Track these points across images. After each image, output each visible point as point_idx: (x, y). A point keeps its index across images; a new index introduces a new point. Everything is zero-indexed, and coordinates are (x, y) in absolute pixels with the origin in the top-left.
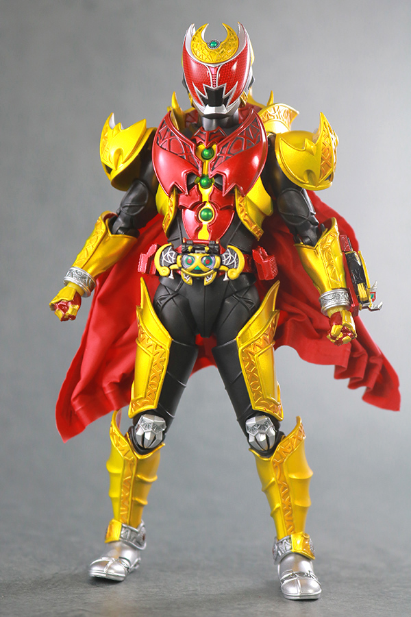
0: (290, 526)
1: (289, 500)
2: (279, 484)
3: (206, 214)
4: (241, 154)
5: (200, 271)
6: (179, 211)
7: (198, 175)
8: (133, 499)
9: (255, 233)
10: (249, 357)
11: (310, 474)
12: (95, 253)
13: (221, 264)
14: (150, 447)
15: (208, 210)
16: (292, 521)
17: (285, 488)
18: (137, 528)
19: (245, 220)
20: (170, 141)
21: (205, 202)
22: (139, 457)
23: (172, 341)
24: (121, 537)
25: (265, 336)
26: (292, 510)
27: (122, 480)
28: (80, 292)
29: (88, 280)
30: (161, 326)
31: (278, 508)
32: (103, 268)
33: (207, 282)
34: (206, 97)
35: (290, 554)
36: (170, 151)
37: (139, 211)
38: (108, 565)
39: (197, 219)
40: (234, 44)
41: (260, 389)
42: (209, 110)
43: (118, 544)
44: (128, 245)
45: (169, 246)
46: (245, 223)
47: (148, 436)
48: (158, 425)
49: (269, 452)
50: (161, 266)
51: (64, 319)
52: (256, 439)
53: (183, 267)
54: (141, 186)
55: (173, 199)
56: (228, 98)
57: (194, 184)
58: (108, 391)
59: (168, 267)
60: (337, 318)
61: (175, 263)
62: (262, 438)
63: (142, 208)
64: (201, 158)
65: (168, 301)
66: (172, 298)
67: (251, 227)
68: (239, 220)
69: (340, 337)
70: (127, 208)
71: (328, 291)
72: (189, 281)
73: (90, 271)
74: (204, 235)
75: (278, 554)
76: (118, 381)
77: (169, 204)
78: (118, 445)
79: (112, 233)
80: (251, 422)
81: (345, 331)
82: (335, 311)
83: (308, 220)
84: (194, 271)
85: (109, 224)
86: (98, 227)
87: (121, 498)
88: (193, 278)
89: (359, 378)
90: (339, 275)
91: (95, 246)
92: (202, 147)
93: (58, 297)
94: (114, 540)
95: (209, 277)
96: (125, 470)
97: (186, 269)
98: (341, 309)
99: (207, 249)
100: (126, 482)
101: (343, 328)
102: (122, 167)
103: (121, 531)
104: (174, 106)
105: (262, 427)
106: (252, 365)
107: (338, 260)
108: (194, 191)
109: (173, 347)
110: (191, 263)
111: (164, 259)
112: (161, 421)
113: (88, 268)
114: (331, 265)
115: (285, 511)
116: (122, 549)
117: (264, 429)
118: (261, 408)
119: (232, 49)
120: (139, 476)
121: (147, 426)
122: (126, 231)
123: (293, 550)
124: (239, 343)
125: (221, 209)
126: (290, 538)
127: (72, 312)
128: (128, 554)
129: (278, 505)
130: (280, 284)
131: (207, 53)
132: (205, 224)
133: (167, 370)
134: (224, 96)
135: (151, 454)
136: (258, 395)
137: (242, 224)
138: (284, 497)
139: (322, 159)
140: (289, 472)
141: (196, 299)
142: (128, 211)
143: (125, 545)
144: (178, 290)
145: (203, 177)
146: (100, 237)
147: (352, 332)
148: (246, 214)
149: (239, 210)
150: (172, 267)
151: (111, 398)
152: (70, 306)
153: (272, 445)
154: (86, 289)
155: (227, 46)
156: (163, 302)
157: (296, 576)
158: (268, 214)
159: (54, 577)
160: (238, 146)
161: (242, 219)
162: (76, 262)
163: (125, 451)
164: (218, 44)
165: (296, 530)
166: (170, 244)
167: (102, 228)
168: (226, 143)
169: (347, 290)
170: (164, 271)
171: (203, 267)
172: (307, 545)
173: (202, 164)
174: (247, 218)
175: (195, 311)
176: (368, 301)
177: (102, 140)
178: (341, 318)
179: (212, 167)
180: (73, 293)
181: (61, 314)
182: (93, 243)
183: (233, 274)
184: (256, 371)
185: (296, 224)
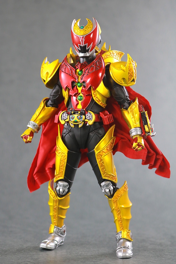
0: (122, 227)
1: (121, 216)
2: (116, 210)
3: (80, 98)
4: (93, 72)
5: (77, 122)
6: (70, 97)
7: (76, 82)
8: (59, 216)
9: (101, 105)
10: (100, 157)
11: (131, 205)
12: (40, 115)
13: (86, 118)
14: (63, 194)
15: (81, 96)
16: (122, 225)
17: (118, 211)
18: (61, 228)
19: (96, 100)
20: (65, 68)
21: (80, 93)
22: (59, 198)
23: (68, 151)
24: (54, 231)
25: (107, 148)
26: (122, 220)
27: (53, 208)
28: (33, 131)
29: (36, 126)
30: (64, 145)
31: (116, 220)
32: (43, 121)
33: (80, 126)
34: (80, 49)
35: (121, 239)
36: (65, 73)
37: (57, 97)
38: (47, 243)
39: (76, 100)
40: (91, 27)
41: (105, 170)
42: (81, 55)
43: (53, 234)
44: (54, 111)
45: (65, 112)
46: (96, 101)
47: (61, 190)
48: (65, 185)
49: (111, 196)
50: (62, 120)
51: (26, 142)
52: (105, 191)
53: (70, 120)
54: (57, 87)
55: (67, 92)
56: (89, 49)
57: (75, 86)
58: (48, 171)
59: (65, 120)
60: (136, 140)
61: (67, 119)
62: (107, 190)
63: (58, 96)
64: (78, 75)
65: (66, 134)
66: (68, 133)
67: (99, 102)
68: (94, 100)
69: (137, 148)
70: (52, 96)
71: (133, 128)
72: (72, 126)
73: (37, 122)
74: (80, 107)
75: (117, 239)
76: (52, 167)
77: (66, 94)
78: (51, 194)
79: (47, 107)
80: (103, 184)
81: (139, 145)
82: (136, 137)
83: (124, 99)
84: (74, 122)
85: (45, 103)
86: (41, 104)
87: (53, 215)
88: (74, 125)
89: (152, 164)
90: (137, 122)
91: (39, 112)
92: (78, 70)
93: (24, 134)
94: (51, 232)
95: (81, 124)
96: (54, 204)
97: (71, 121)
98: (138, 136)
99: (79, 112)
100: (55, 209)
101: (138, 144)
102: (49, 79)
103: (54, 229)
104: (71, 53)
105: (107, 186)
106: (101, 160)
107: (137, 115)
108: (75, 88)
109: (69, 153)
110: (73, 118)
111: (63, 117)
112: (66, 184)
113: (36, 121)
114: (134, 117)
115: (119, 221)
116: (55, 236)
117: (108, 186)
118: (106, 178)
119: (90, 29)
120: (60, 206)
121: (61, 186)
122: (52, 105)
123: (122, 237)
124: (95, 151)
125: (86, 96)
126: (121, 232)
127: (29, 139)
128: (58, 239)
129: (116, 218)
130: (115, 126)
131: (79, 31)
132: (80, 102)
133: (67, 163)
134: (87, 49)
135: (64, 198)
136: (104, 173)
137: (95, 102)
138: (118, 215)
139: (129, 73)
140: (120, 204)
141: (77, 133)
142: (52, 97)
143: (56, 235)
144: (70, 130)
145: (78, 82)
146: (41, 108)
147: (142, 145)
148: (97, 98)
149: (93, 96)
150: (66, 120)
151: (49, 174)
152: (29, 137)
153: (112, 193)
154: (36, 130)
155: (87, 28)
156: (65, 135)
157: (122, 248)
158: (107, 97)
159: (26, 248)
160: (92, 69)
161: (95, 100)
162: (32, 119)
163: (54, 196)
164: (84, 27)
165: (124, 228)
166: (65, 111)
167: (42, 105)
168: (87, 68)
169: (141, 128)
170: (63, 122)
171: (78, 120)
172: (129, 235)
173: (78, 77)
174: (97, 99)
175: (77, 138)
176: (149, 132)
177: (42, 69)
178: (137, 140)
179: (82, 79)
180: (30, 132)
181: (25, 140)
182: (39, 111)
183: (90, 123)
184: (103, 162)
185: (120, 101)
